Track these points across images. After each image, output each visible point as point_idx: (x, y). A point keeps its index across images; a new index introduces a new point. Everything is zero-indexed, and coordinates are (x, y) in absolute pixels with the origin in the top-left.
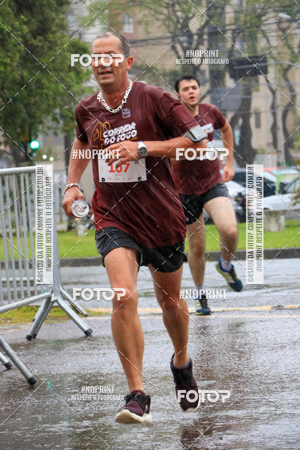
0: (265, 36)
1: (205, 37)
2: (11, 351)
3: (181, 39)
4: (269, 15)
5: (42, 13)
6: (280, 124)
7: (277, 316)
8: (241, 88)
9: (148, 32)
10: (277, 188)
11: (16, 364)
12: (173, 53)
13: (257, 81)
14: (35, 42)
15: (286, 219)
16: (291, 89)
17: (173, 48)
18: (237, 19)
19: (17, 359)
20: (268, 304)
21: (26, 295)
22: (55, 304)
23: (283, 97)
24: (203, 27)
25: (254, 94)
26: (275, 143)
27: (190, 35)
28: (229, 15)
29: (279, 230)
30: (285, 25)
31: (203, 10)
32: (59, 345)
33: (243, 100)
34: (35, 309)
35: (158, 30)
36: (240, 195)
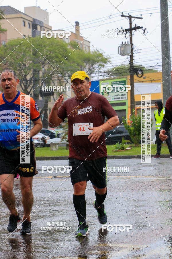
0: (53, 82)
1: (32, 81)
3: (24, 82)
4: (54, 75)
7: (54, 180)
8: (44, 100)
10: (56, 136)
12: (21, 87)
13: (50, 98)
15: (59, 146)
17: (21, 85)
18: (43, 76)
20: (51, 176)
24: (31, 78)
25: (49, 102)
27: (27, 81)
28: (41, 74)
29: (56, 150)
30: (60, 78)
31: (32, 72)
33: (45, 104)
36: (43, 138)
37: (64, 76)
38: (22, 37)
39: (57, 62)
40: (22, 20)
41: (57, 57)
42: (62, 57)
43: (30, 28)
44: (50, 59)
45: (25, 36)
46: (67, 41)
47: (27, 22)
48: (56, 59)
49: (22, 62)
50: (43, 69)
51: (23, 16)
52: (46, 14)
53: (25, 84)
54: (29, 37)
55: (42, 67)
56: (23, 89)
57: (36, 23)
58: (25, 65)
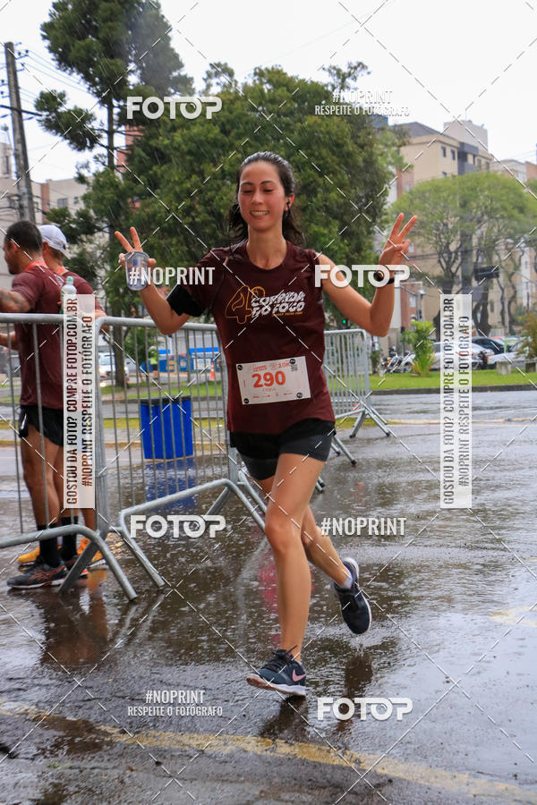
0: (498, 254)
1: (459, 254)
2: (341, 443)
3: (445, 255)
4: (500, 241)
5: (358, 239)
6: (506, 310)
7: (508, 425)
8: (481, 286)
9: (423, 252)
10: (505, 349)
11: (345, 452)
12: (439, 264)
13: (492, 282)
14: (353, 256)
15: (512, 367)
16: (514, 287)
17: (439, 261)
18: (479, 244)
19: (345, 448)
20: (502, 418)
21: (346, 412)
22: (368, 416)
23: (508, 294)
24: (458, 249)
25: (490, 291)
26: (503, 323)
27: (450, 253)
28: (475, 241)
29: (508, 374)
30: (510, 246)
31: (458, 237)
32: (369, 441)
33: (484, 294)
34: (355, 419)
35: (429, 249)
36: (481, 353)
37: (516, 242)
38: (442, 176)
39: (502, 217)
40: (440, 145)
41: (505, 209)
42: (513, 208)
43: (454, 158)
44: (490, 212)
45: (445, 174)
46: (522, 179)
47: (448, 150)
48: (502, 213)
49: (441, 220)
50: (479, 232)
51: (442, 139)
52: (482, 132)
53: (447, 259)
54: (454, 176)
55: (476, 227)
56: (443, 267)
57: (466, 149)
58: (446, 225)
